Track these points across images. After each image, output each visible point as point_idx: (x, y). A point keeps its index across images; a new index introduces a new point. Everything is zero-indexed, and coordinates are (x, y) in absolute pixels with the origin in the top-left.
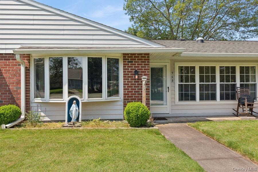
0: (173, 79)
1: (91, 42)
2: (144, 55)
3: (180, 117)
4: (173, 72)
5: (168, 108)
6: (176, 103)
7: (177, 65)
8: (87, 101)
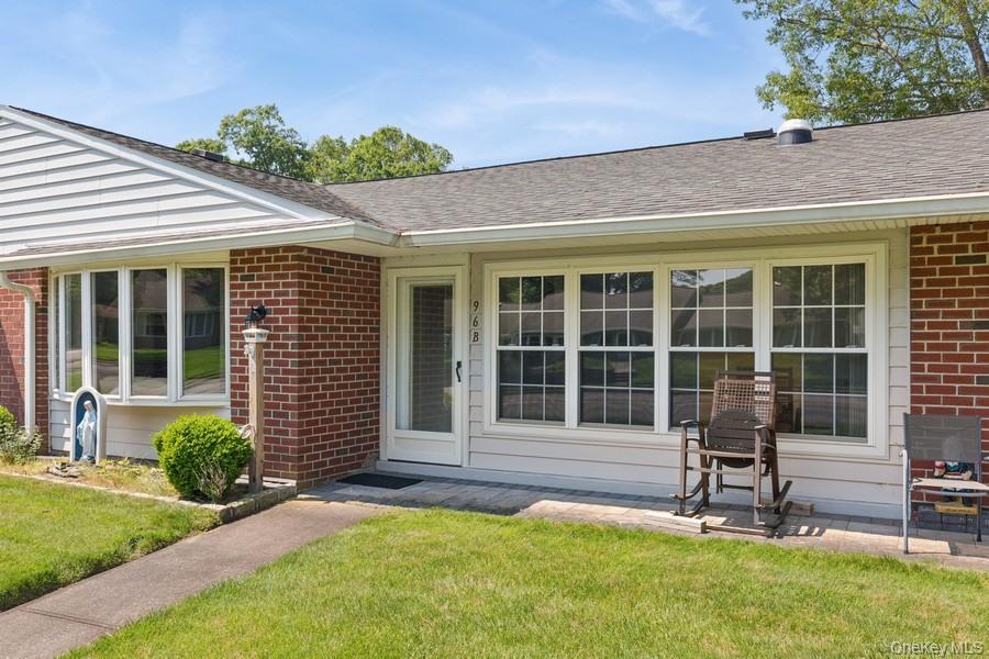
0: (475, 329)
1: (153, 221)
2: (284, 252)
3: (500, 485)
4: (476, 304)
5: (458, 444)
6: (487, 428)
7: (493, 275)
8: (128, 404)
